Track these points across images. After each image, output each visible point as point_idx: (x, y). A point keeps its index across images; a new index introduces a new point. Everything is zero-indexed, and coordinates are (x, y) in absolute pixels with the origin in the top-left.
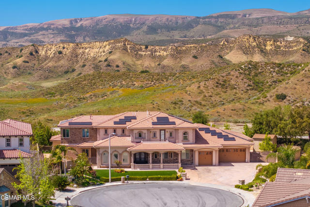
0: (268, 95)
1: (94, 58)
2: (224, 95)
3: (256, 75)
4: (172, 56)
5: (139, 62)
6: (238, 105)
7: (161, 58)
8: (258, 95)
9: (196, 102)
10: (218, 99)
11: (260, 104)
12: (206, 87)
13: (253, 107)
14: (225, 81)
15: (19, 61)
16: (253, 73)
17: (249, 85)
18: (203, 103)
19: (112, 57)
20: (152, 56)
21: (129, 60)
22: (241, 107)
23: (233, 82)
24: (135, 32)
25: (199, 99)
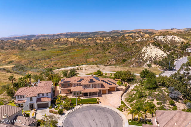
0: (107, 52)
4: (86, 41)
5: (80, 42)
9: (92, 53)
11: (105, 54)
17: (103, 49)
23: (99, 49)
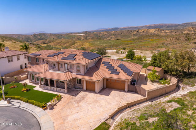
0: (191, 42)
1: (151, 33)
2: (177, 42)
3: (189, 37)
4: (170, 32)
6: (180, 45)
7: (167, 33)
8: (188, 42)
9: (169, 43)
10: (175, 43)
11: (188, 45)
12: (172, 39)
13: (185, 45)
14: (179, 38)
15: (135, 33)
16: (188, 36)
17: (186, 39)
18: (171, 44)
19: (155, 32)
20: (165, 32)
21: (159, 33)
22: (181, 45)
23: (181, 38)
24: (164, 28)
25: (170, 43)
